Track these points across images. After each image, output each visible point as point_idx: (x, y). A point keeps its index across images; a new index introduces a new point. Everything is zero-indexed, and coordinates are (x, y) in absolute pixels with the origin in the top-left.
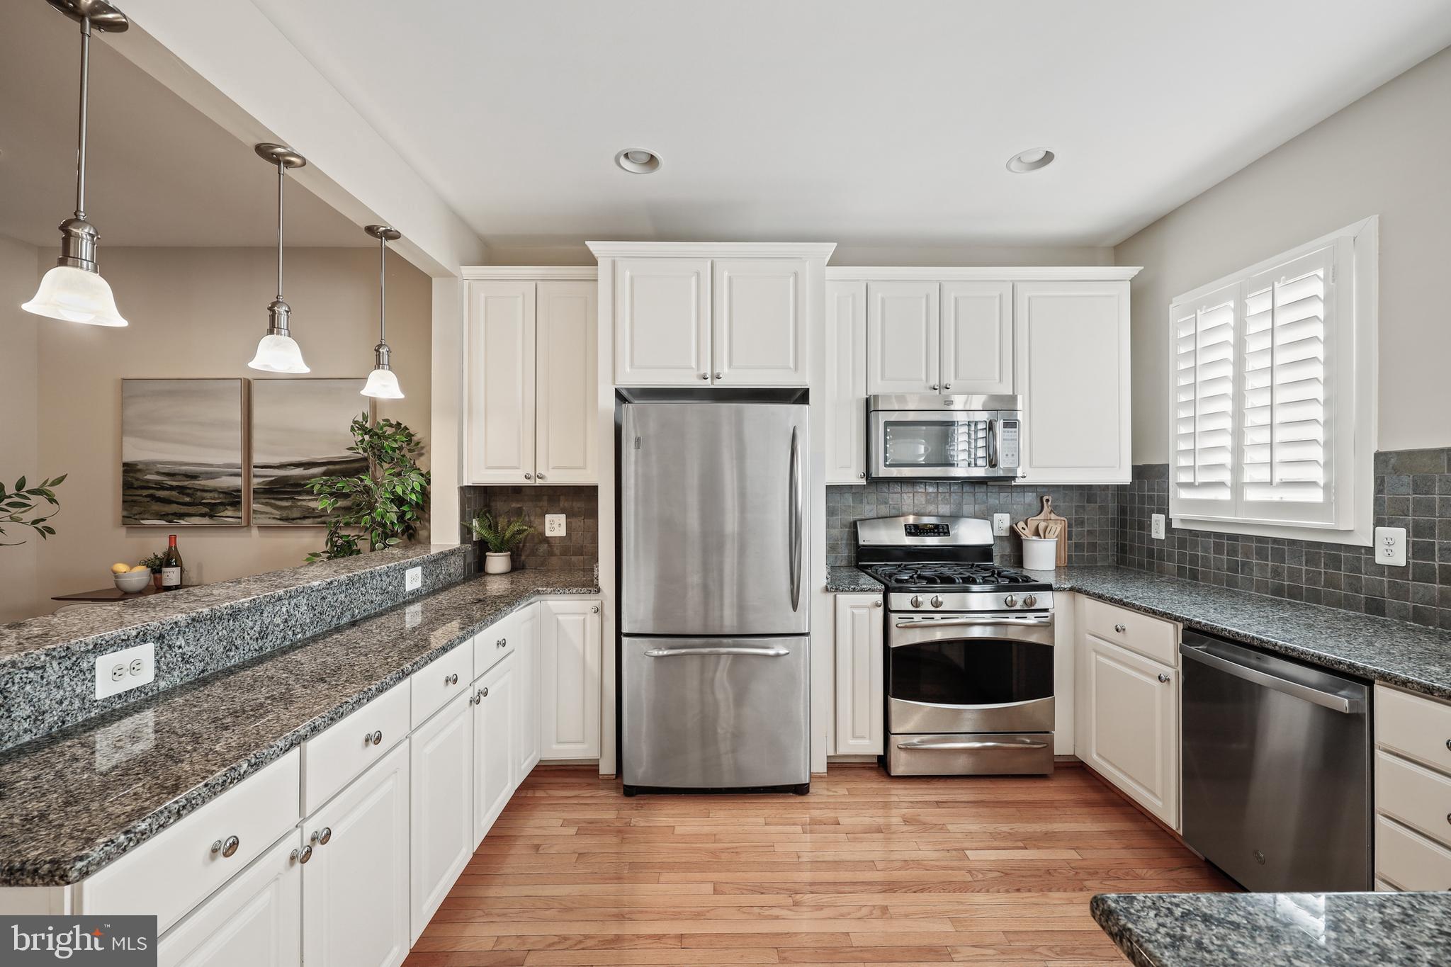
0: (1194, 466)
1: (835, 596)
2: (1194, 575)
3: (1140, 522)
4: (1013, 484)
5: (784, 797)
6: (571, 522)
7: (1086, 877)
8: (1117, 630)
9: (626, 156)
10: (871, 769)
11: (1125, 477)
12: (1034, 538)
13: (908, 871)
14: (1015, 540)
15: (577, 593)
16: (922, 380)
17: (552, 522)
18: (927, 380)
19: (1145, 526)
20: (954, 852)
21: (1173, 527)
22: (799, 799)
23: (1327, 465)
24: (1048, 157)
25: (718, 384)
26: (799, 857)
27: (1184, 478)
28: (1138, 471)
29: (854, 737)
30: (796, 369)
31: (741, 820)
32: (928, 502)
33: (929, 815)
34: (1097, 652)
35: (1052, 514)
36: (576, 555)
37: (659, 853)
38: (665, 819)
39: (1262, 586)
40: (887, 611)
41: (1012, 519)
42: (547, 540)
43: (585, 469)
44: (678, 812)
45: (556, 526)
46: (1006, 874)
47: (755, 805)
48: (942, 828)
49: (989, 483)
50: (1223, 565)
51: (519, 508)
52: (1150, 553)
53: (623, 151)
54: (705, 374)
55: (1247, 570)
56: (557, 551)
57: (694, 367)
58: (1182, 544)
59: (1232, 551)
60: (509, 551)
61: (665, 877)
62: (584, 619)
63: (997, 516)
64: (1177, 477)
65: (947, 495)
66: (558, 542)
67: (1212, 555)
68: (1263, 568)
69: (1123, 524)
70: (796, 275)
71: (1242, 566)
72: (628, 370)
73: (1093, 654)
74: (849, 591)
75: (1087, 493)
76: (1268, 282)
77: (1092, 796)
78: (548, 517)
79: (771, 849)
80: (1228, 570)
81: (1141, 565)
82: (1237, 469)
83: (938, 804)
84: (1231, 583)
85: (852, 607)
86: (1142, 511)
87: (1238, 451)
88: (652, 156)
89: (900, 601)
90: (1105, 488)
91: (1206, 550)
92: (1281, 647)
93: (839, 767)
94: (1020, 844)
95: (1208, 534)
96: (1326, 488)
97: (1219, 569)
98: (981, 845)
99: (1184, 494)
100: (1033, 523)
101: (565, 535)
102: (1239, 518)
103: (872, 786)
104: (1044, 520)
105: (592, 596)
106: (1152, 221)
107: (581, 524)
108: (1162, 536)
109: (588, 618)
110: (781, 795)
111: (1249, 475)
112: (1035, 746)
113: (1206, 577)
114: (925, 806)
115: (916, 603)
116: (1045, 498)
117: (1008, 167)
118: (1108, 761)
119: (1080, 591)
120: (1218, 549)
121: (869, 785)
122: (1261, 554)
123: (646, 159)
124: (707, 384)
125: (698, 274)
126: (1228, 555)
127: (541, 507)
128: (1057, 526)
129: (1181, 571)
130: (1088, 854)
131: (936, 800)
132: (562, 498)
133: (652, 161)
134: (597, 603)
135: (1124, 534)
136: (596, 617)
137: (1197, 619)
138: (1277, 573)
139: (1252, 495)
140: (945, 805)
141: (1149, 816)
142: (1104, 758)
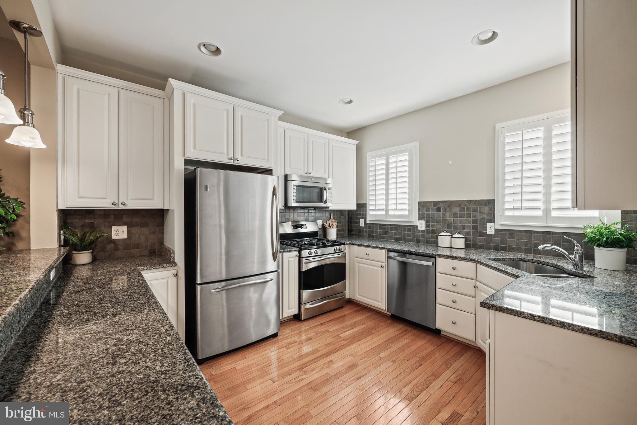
0: (375, 204)
1: (282, 254)
2: (373, 237)
3: (356, 221)
4: (328, 209)
5: (270, 340)
6: (130, 230)
7: (371, 330)
8: (367, 254)
9: (204, 45)
10: (292, 320)
11: (354, 207)
12: (329, 228)
13: (329, 348)
14: (324, 228)
15: (164, 267)
16: (302, 170)
17: (117, 231)
18: (304, 170)
19: (358, 223)
20: (337, 337)
21: (367, 222)
22: (276, 339)
23: (409, 205)
24: (351, 102)
25: (236, 163)
26: (293, 358)
27: (371, 208)
28: (359, 205)
29: (289, 309)
30: (268, 160)
31: (261, 354)
32: (298, 216)
33: (321, 329)
34: (358, 263)
35: (333, 220)
36: (134, 249)
37: (237, 379)
38: (228, 366)
39: (392, 238)
40: (300, 257)
41: (322, 222)
42: (114, 242)
43: (153, 200)
44: (231, 361)
45: (120, 232)
46: (354, 337)
47: (261, 347)
48: (328, 331)
49: (316, 209)
50: (381, 233)
51: (91, 222)
52: (360, 231)
53: (203, 42)
54: (231, 158)
55: (388, 234)
56: (121, 247)
57: (225, 153)
58: (370, 228)
59: (384, 229)
60: (90, 249)
61: (248, 386)
62: (167, 281)
63: (318, 221)
64: (369, 207)
65: (304, 213)
66: (122, 242)
67: (378, 230)
68: (392, 233)
69: (350, 222)
70: (268, 120)
71: (387, 233)
72: (192, 150)
73: (357, 264)
74: (288, 251)
75: (341, 212)
76: (395, 153)
77: (357, 309)
78: (114, 228)
79: (281, 359)
80: (383, 234)
81: (356, 235)
82: (387, 205)
83: (321, 324)
84: (384, 238)
85: (288, 258)
86: (357, 218)
87: (387, 200)
88: (218, 48)
89: (305, 253)
90: (346, 210)
91: (376, 229)
92: (416, 252)
93: (283, 323)
94: (351, 328)
95: (377, 224)
96: (409, 211)
97: (380, 234)
98: (342, 332)
99: (371, 213)
100: (328, 223)
101: (127, 238)
102: (387, 219)
103: (298, 325)
104: (331, 222)
105: (172, 268)
106: (360, 127)
107: (138, 231)
108: (363, 225)
109: (170, 280)
110: (268, 340)
111: (390, 207)
112: (342, 297)
113: (377, 237)
114: (318, 326)
115: (310, 253)
116: (331, 214)
117: (339, 101)
118: (363, 296)
119: (352, 244)
120: (380, 228)
121: (296, 326)
122: (392, 229)
123: (214, 49)
124: (231, 162)
125: (227, 110)
126: (383, 230)
127: (108, 222)
128: (335, 224)
129: (369, 236)
130: (367, 324)
131: (320, 323)
132: (124, 216)
133: (217, 51)
134: (175, 271)
135: (351, 226)
136: (175, 279)
137: (392, 248)
138: (396, 234)
139: (391, 213)
140: (325, 323)
141: (373, 310)
142: (361, 296)
